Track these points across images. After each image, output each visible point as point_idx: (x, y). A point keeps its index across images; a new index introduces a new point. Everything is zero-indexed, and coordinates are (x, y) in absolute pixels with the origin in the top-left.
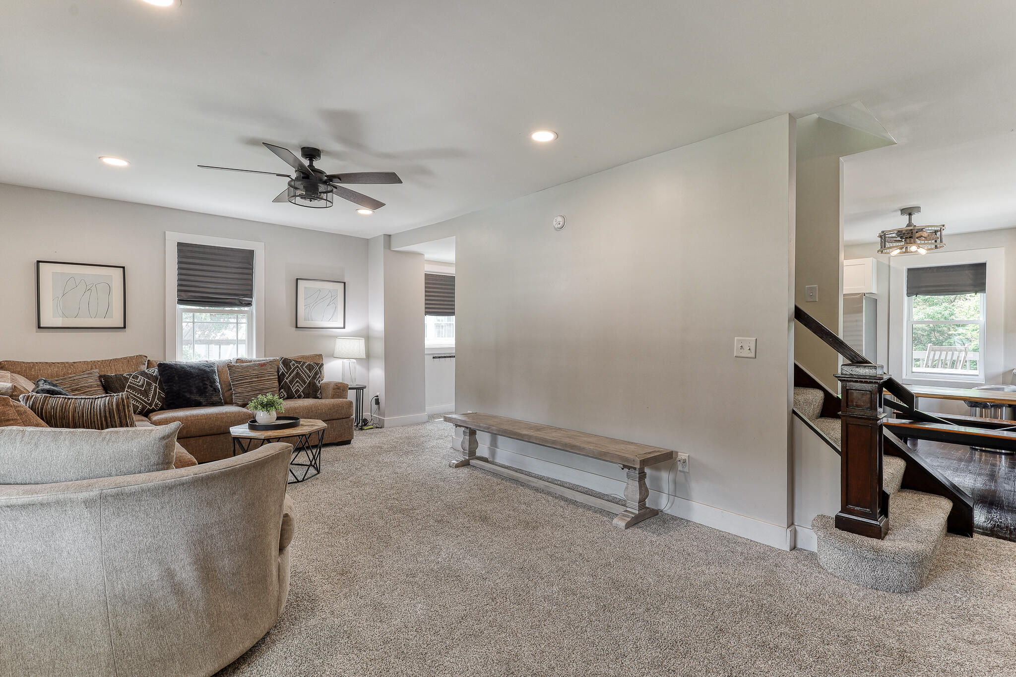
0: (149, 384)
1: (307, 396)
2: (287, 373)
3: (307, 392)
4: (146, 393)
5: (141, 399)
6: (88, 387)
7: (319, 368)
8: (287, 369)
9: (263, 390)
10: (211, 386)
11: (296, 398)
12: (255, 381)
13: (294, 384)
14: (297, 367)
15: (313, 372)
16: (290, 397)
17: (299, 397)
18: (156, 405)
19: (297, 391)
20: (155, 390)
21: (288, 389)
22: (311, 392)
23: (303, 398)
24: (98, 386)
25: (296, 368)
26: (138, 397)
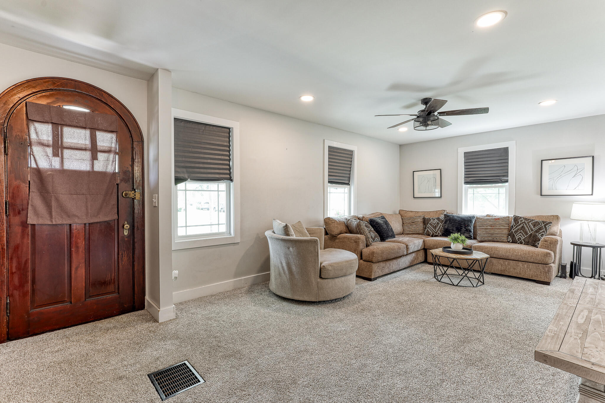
0: (438, 224)
1: (527, 243)
2: (514, 226)
3: (527, 240)
4: (435, 227)
5: (433, 230)
6: (417, 222)
7: (545, 226)
8: (515, 224)
9: (493, 234)
10: (465, 228)
11: (518, 243)
12: (489, 228)
13: (518, 234)
14: (525, 222)
15: (537, 228)
16: (514, 242)
17: (521, 243)
18: (439, 234)
19: (519, 239)
20: (440, 227)
21: (513, 237)
22: (530, 241)
23: (524, 244)
24: (421, 222)
25: (523, 223)
26: (432, 229)
